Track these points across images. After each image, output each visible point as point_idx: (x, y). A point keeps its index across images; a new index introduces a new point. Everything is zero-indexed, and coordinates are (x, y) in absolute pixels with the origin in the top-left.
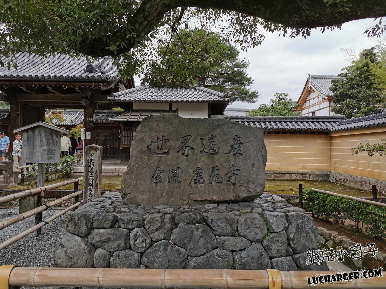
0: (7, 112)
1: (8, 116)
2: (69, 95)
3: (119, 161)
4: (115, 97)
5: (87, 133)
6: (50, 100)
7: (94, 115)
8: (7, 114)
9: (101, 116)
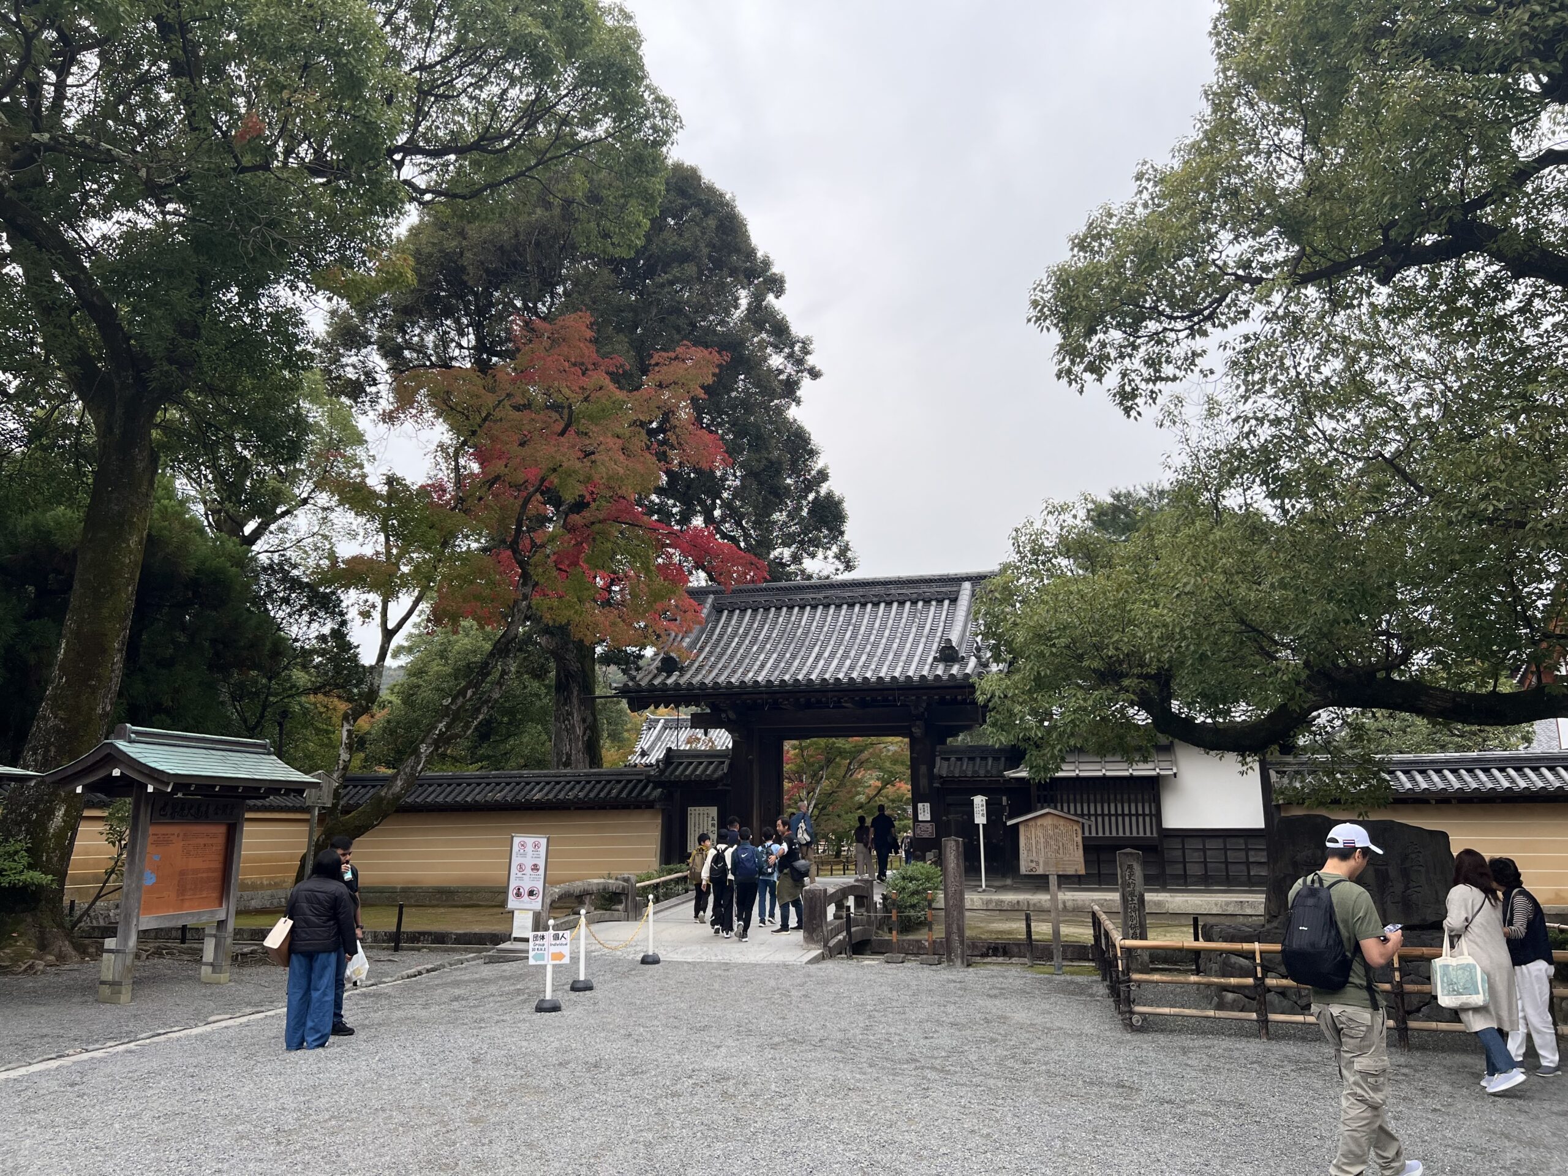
1: (731, 766)
3: (1009, 882)
5: (920, 805)
7: (938, 759)
8: (727, 762)
9: (953, 759)
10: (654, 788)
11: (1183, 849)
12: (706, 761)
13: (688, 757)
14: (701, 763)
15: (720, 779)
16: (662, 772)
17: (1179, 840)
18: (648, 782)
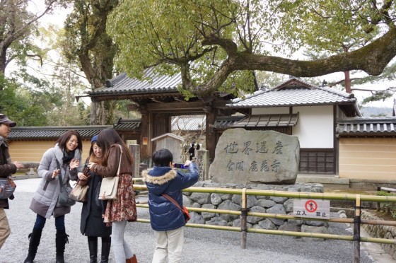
0: (139, 121)
4: (233, 103)
7: (216, 122)
9: (222, 122)
12: (131, 123)
13: (126, 121)
15: (136, 129)
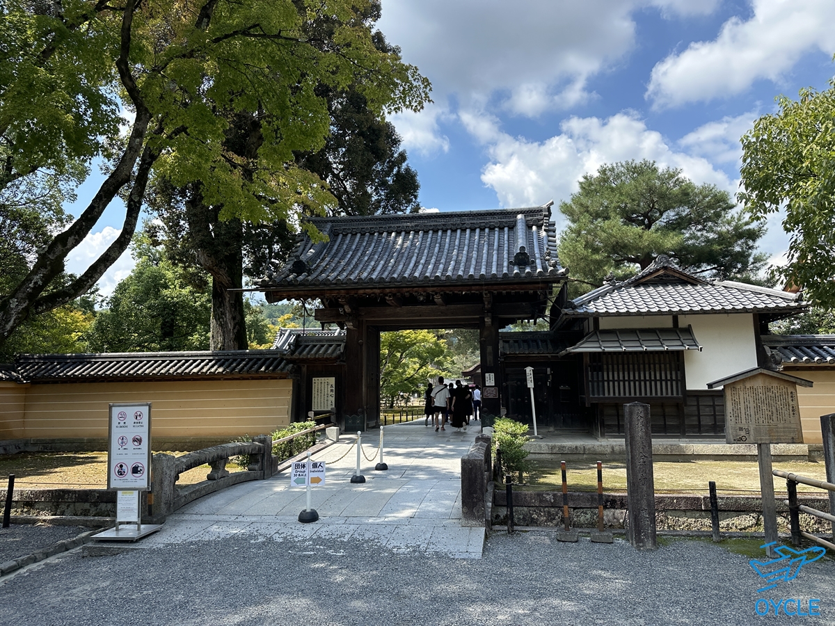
0: (342, 341)
1: (345, 347)
2: (452, 307)
4: (576, 307)
5: (487, 375)
6: (420, 316)
8: (343, 345)
10: (286, 364)
11: (698, 406)
12: (327, 345)
13: (312, 341)
14: (323, 346)
15: (338, 357)
16: (293, 352)
17: (695, 399)
18: (282, 360)
